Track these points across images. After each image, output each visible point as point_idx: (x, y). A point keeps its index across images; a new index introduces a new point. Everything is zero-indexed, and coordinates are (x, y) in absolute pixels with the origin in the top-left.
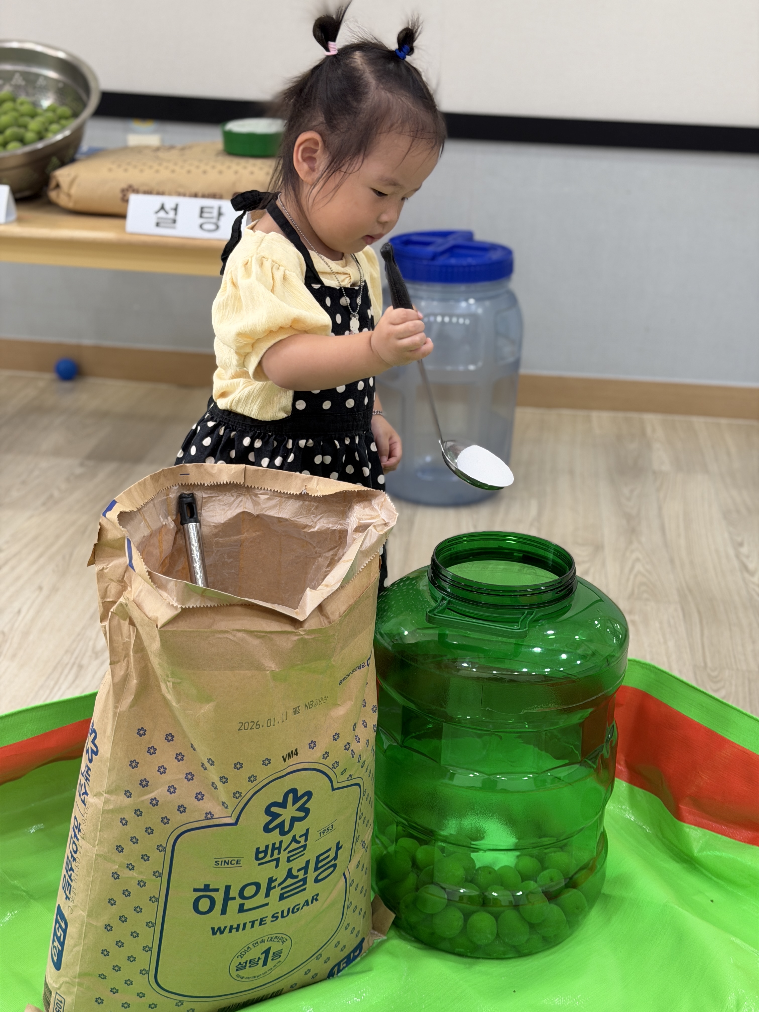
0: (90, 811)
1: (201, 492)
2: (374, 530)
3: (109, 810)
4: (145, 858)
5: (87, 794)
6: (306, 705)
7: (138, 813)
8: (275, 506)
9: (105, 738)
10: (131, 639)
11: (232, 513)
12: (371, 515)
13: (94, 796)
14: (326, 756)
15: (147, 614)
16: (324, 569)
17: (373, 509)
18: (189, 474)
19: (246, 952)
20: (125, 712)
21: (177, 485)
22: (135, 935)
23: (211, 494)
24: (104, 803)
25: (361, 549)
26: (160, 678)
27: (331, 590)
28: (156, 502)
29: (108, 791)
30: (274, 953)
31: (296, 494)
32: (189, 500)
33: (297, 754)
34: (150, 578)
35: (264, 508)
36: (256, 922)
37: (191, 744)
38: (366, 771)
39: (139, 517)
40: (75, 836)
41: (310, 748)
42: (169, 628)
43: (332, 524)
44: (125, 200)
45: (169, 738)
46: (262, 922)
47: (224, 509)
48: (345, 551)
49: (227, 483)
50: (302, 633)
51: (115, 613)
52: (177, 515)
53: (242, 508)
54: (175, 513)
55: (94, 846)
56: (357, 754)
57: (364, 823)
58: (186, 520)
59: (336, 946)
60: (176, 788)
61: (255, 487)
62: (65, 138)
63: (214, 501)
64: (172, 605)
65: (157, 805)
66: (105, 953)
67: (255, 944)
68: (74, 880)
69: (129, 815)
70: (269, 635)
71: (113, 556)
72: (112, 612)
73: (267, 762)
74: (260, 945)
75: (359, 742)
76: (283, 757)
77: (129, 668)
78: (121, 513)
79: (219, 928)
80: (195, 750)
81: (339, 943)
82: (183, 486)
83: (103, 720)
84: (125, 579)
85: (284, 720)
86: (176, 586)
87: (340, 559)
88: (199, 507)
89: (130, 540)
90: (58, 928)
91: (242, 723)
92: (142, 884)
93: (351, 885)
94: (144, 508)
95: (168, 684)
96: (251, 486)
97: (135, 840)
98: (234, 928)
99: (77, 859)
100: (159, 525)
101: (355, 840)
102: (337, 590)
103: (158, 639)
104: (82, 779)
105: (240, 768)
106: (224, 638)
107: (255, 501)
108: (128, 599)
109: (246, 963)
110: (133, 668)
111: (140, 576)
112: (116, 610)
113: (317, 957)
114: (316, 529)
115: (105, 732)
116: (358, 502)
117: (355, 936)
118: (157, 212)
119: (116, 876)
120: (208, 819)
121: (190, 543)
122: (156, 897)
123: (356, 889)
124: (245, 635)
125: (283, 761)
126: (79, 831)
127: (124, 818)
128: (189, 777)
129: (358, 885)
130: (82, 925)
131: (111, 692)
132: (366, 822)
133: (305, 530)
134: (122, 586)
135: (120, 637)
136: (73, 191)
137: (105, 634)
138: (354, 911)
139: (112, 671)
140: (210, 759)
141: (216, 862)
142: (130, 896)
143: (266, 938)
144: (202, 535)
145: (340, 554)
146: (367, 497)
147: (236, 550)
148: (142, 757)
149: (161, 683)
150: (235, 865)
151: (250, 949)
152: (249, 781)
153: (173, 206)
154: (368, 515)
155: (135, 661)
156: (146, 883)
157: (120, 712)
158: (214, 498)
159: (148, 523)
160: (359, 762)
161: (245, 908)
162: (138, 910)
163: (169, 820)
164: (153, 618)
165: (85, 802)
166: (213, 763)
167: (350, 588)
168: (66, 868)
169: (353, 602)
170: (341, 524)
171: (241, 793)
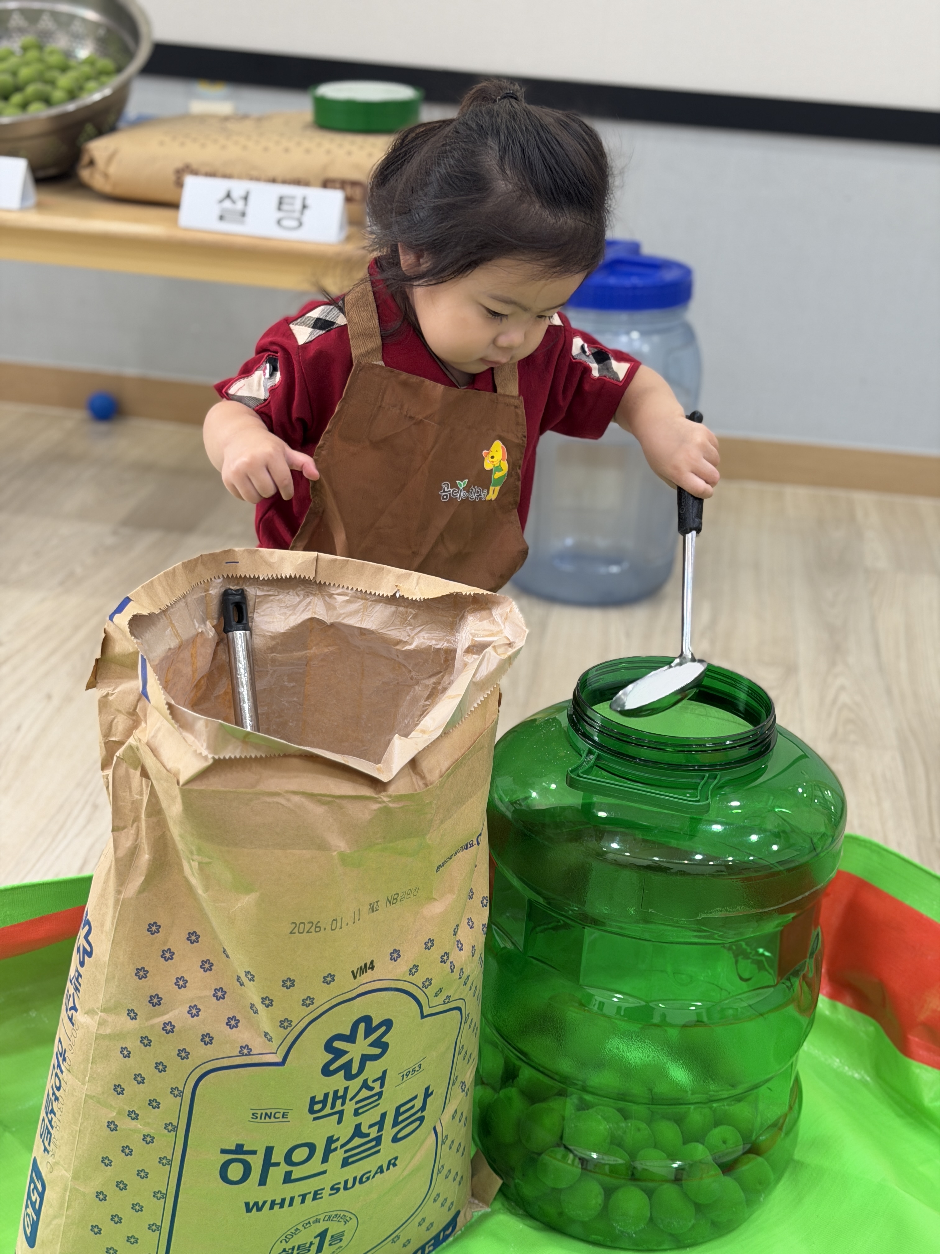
0: (80, 1033)
1: (254, 588)
2: (493, 653)
3: (106, 1035)
4: (154, 1104)
5: (76, 1010)
6: (388, 899)
7: (146, 1042)
8: (356, 612)
9: (102, 933)
10: (143, 796)
11: (296, 619)
12: (491, 631)
13: (85, 1014)
14: (414, 970)
15: (166, 764)
16: (422, 703)
17: (494, 622)
18: (238, 562)
19: (293, 1236)
20: (132, 898)
21: (221, 577)
22: (137, 1208)
23: (268, 591)
24: (98, 1024)
25: (474, 680)
26: (182, 854)
27: (430, 739)
28: (189, 599)
29: (104, 1009)
30: (332, 1237)
31: (387, 596)
32: (237, 598)
33: (372, 968)
34: (171, 713)
35: (341, 614)
36: (308, 1196)
37: (223, 948)
38: (470, 989)
39: (163, 621)
40: (59, 1066)
41: (391, 959)
42: (195, 786)
43: (436, 641)
44: (179, 184)
45: (193, 937)
46: (316, 1195)
47: (286, 613)
48: (452, 678)
49: (291, 576)
50: (385, 799)
51: (122, 759)
52: (219, 619)
53: (310, 612)
54: (216, 616)
55: (84, 1084)
56: (458, 966)
57: (464, 1058)
58: (231, 627)
59: (420, 1224)
60: (200, 1010)
61: (330, 584)
62: (105, 99)
63: (272, 601)
64: (201, 754)
65: (173, 1032)
66: (96, 1230)
67: (307, 1224)
68: (56, 1128)
69: (133, 1044)
70: (337, 801)
71: (123, 677)
72: (118, 757)
73: (329, 979)
74: (313, 1225)
75: (461, 949)
76: (353, 972)
77: (140, 837)
78: (134, 616)
79: (256, 1204)
80: (228, 957)
81: (424, 1220)
82: (229, 579)
83: (100, 909)
84: (137, 711)
85: (357, 919)
86: (207, 726)
87: (445, 689)
88: (250, 609)
89: (145, 657)
90: (33, 1190)
91: (295, 924)
92: (149, 1139)
93: (443, 1143)
94: (173, 608)
95: (193, 863)
96: (325, 583)
97: (140, 1079)
98: (278, 1204)
99: (60, 1098)
100: (193, 633)
101: (451, 1082)
102: (438, 738)
103: (179, 800)
104: (70, 988)
105: (290, 986)
106: (274, 802)
107: (328, 603)
108: (140, 740)
109: (293, 1249)
110: (144, 838)
111: (157, 709)
112: (123, 754)
113: (393, 1240)
114: (412, 647)
115: (102, 925)
116: (474, 611)
117: (447, 1209)
118: (221, 201)
119: (112, 1126)
120: (243, 1055)
121: (235, 658)
122: (168, 1158)
123: (450, 1148)
124: (303, 800)
125: (353, 978)
126: (64, 1059)
127: (126, 1048)
128: (219, 994)
129: (453, 1142)
130: (65, 1190)
131: (113, 871)
132: (467, 1058)
133: (398, 647)
134: (133, 720)
135: (128, 793)
136: (113, 170)
137: (108, 787)
138: (447, 1177)
139: (115, 840)
140: (249, 972)
141: (253, 1114)
142: (131, 1155)
143: (322, 1217)
144: (253, 650)
145: (445, 682)
146: (486, 604)
147: (301, 671)
148: (154, 964)
149: (183, 860)
150: (281, 1119)
151: (298, 1231)
152: (303, 1005)
153: (242, 193)
154: (484, 630)
155: (148, 828)
156: (154, 1138)
157: (124, 899)
158: (272, 598)
159: (176, 629)
160: (460, 978)
161: (293, 1177)
162: (142, 1174)
163: (189, 1053)
164: (173, 770)
165: (73, 1021)
166: (253, 978)
167: (456, 734)
168: (46, 1108)
169: (460, 755)
170: (449, 641)
171: (291, 1021)
